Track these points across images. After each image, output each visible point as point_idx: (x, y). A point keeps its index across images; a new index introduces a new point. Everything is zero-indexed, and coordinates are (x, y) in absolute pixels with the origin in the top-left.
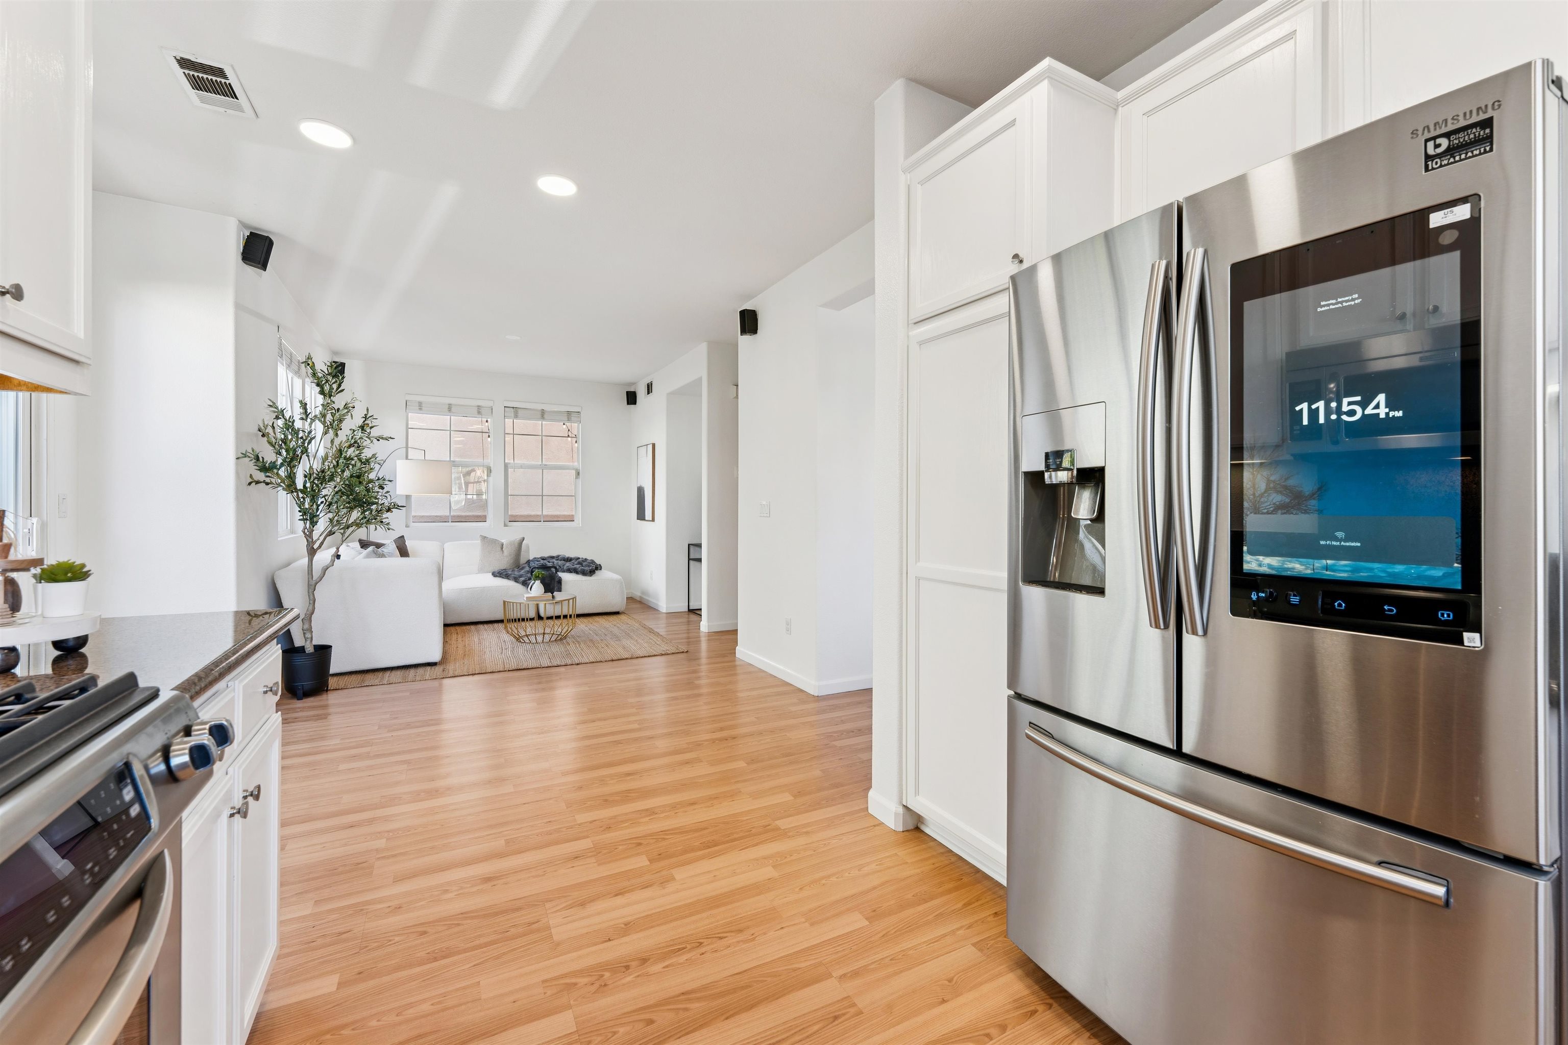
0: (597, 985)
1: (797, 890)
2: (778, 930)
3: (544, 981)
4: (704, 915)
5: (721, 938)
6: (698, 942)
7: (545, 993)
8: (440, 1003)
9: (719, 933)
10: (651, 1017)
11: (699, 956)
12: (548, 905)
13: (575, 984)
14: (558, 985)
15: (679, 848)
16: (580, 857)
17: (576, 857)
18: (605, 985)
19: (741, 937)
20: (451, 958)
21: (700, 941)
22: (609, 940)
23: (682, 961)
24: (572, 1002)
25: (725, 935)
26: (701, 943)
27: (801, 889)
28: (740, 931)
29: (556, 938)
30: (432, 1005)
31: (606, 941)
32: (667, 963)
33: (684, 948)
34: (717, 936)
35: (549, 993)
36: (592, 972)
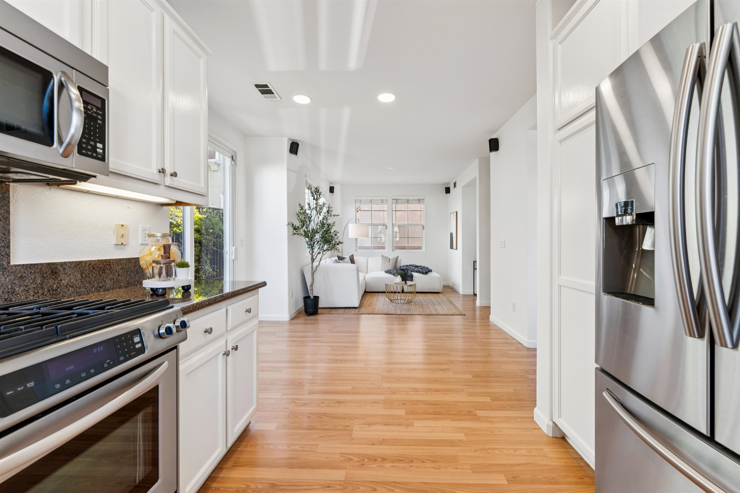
0: (360, 463)
1: (473, 450)
2: (454, 468)
3: (341, 453)
4: (419, 447)
5: (423, 462)
6: (412, 460)
7: (339, 459)
8: (302, 447)
9: (423, 459)
10: (376, 488)
11: (409, 467)
12: (356, 420)
13: (352, 459)
14: (346, 457)
15: (422, 411)
16: (377, 402)
17: (376, 402)
18: (363, 465)
19: (433, 465)
20: (313, 431)
21: (413, 459)
22: (374, 445)
23: (400, 466)
24: (348, 467)
25: (426, 461)
26: (413, 461)
27: (475, 451)
28: (434, 462)
29: (353, 436)
30: (300, 447)
31: (372, 445)
32: (393, 465)
33: (404, 460)
34: (422, 460)
35: (341, 459)
36: (361, 456)
